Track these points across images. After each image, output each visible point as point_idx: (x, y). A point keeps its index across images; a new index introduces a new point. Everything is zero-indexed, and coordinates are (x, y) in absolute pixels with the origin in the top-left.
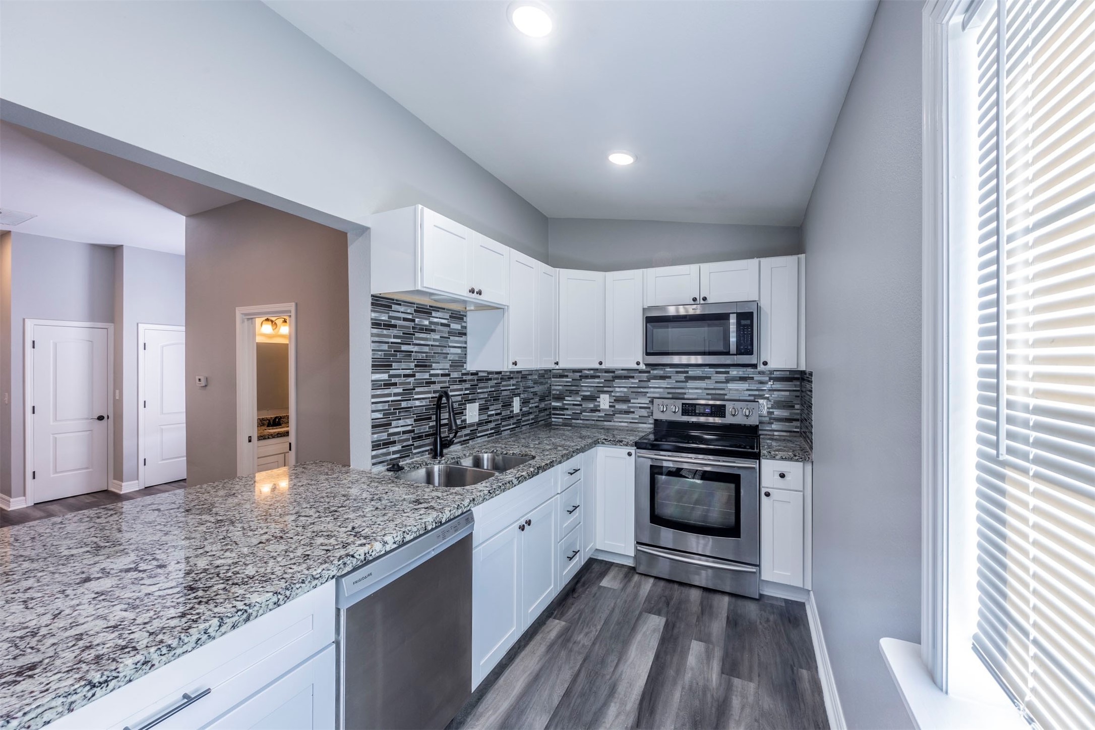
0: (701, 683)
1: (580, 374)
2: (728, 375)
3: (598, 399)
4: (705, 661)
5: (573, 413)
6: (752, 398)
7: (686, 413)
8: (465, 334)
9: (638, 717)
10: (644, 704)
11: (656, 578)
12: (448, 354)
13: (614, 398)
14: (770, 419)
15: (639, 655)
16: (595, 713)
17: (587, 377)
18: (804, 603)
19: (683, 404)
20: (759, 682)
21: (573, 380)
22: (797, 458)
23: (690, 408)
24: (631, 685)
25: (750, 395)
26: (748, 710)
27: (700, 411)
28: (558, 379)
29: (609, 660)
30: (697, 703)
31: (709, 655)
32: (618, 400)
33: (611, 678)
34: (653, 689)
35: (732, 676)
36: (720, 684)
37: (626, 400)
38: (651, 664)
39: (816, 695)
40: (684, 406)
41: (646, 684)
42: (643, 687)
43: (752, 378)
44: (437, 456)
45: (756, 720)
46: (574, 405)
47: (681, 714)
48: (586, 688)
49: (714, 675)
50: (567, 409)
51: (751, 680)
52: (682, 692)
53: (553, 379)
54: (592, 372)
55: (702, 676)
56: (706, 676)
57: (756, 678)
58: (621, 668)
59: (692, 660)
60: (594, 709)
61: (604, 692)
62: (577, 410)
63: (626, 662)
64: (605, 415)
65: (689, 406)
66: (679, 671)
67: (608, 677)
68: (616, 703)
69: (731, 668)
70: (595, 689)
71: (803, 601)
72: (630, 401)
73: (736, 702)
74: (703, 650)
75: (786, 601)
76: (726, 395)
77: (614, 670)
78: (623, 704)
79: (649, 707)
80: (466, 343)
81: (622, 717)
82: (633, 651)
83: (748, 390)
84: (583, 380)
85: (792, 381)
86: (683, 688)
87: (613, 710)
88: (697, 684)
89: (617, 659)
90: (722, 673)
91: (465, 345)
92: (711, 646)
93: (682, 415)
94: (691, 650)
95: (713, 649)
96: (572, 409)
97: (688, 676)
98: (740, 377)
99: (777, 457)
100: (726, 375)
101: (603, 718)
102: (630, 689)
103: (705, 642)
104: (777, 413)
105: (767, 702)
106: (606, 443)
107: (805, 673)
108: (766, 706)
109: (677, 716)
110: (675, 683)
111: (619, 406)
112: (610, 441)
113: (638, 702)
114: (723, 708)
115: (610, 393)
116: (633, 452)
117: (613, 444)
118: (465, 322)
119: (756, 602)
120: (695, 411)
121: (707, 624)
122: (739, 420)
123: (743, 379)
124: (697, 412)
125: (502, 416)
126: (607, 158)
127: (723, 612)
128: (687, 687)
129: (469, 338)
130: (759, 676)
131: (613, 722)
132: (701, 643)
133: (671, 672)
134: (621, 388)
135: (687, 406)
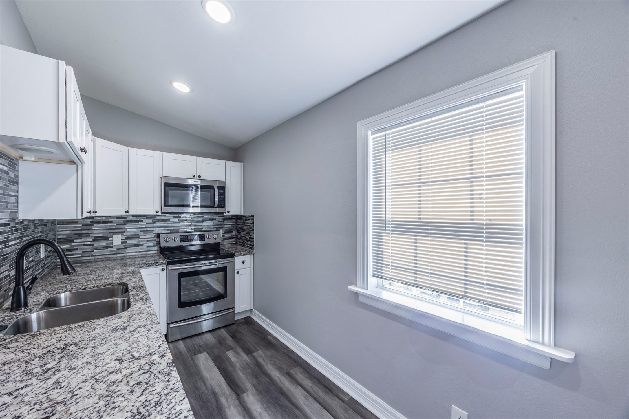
0: (244, 363)
1: (91, 220)
2: (203, 218)
3: (110, 239)
4: (238, 356)
5: (83, 252)
6: (215, 229)
7: (182, 241)
8: (17, 183)
9: (235, 392)
10: (232, 387)
11: (182, 339)
12: (8, 202)
13: (126, 236)
14: (223, 239)
15: (211, 373)
16: (217, 408)
17: (99, 222)
18: (249, 316)
19: (180, 236)
20: (261, 349)
21: (83, 225)
22: (249, 253)
23: (185, 238)
24: (219, 385)
25: (214, 228)
26: (266, 359)
27: (190, 239)
28: (65, 225)
29: (199, 385)
30: (249, 370)
31: (237, 353)
32: (129, 237)
33: (208, 391)
34: (230, 379)
35: (252, 353)
36: (251, 359)
37: (136, 237)
38: (219, 372)
39: (278, 341)
40: (181, 236)
41: (225, 380)
42: (225, 382)
43: (215, 219)
44: (21, 307)
45: (271, 360)
46: (84, 245)
47: (248, 378)
48: (201, 404)
49: (246, 358)
50: (77, 249)
51: (258, 350)
52: (241, 371)
53: (58, 226)
54: (104, 218)
55: (242, 361)
56: (243, 360)
57: (259, 349)
58: (208, 384)
59: (233, 359)
60: (214, 407)
61: (211, 398)
62: (88, 249)
63: (207, 380)
64: (117, 249)
65: (184, 237)
66: (232, 365)
67: (206, 391)
68: (221, 396)
69: (248, 352)
70: (206, 401)
71: (249, 315)
72: (140, 237)
73: (260, 360)
74: (233, 353)
75: (243, 318)
76: (202, 228)
77: (206, 387)
78: (224, 394)
79: (235, 386)
80: (17, 192)
81: (229, 398)
82: (206, 374)
83: (213, 225)
84: (95, 225)
85: (232, 220)
86: (240, 370)
87: (223, 400)
88: (243, 365)
89: (202, 382)
90: (248, 355)
91: (17, 194)
92: (235, 349)
93: (180, 242)
94: (229, 356)
95: (236, 350)
96: (81, 249)
97: (238, 365)
98: (209, 219)
99: (242, 254)
100: (202, 218)
101: (222, 406)
102: (221, 387)
103: (231, 349)
104: (226, 235)
105: (268, 353)
106: (144, 266)
107: (269, 337)
108: (269, 354)
109: (248, 380)
110: (235, 371)
111: (129, 242)
112: (147, 264)
113: (229, 388)
114: (258, 365)
115: (122, 233)
116: (165, 268)
117: (150, 266)
118: (17, 171)
119: (234, 325)
120: (188, 239)
121: (225, 343)
122: (212, 241)
123: (211, 220)
124: (189, 239)
125: (36, 262)
126: (171, 83)
127: (226, 335)
128: (241, 368)
129: (21, 187)
130: (259, 347)
131: (228, 403)
132: (230, 351)
133: (230, 369)
134: (131, 229)
135: (183, 236)
